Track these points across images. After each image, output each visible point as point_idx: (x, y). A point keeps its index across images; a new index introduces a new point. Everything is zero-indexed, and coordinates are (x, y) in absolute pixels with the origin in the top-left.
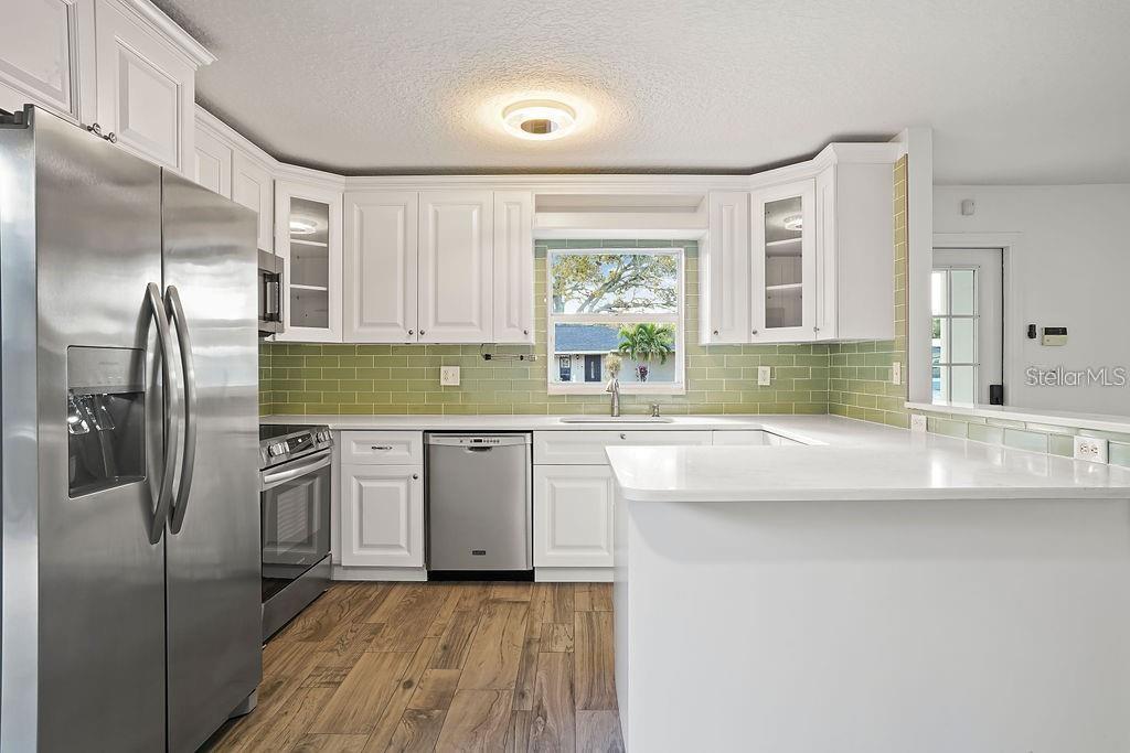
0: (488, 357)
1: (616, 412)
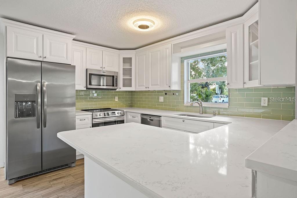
0: (166, 94)
1: (201, 113)
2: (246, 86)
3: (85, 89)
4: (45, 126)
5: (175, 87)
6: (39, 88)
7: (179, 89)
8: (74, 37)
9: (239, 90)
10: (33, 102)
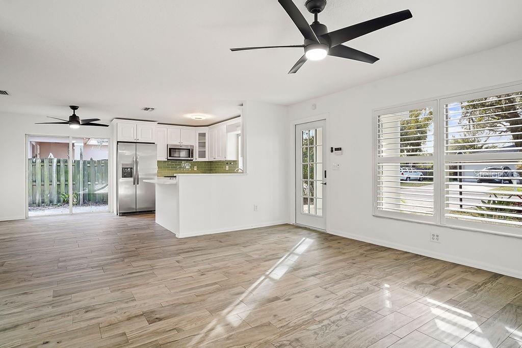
3: (166, 160)
4: (138, 184)
5: (230, 157)
6: (135, 160)
10: (131, 168)
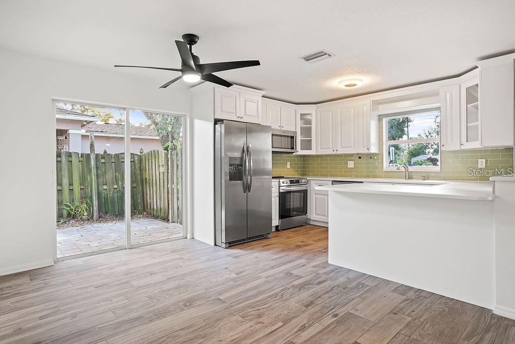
0: (360, 158)
1: (407, 178)
2: (463, 148)
4: (249, 192)
7: (377, 152)
8: (263, 93)
9: (454, 152)
10: (241, 165)
